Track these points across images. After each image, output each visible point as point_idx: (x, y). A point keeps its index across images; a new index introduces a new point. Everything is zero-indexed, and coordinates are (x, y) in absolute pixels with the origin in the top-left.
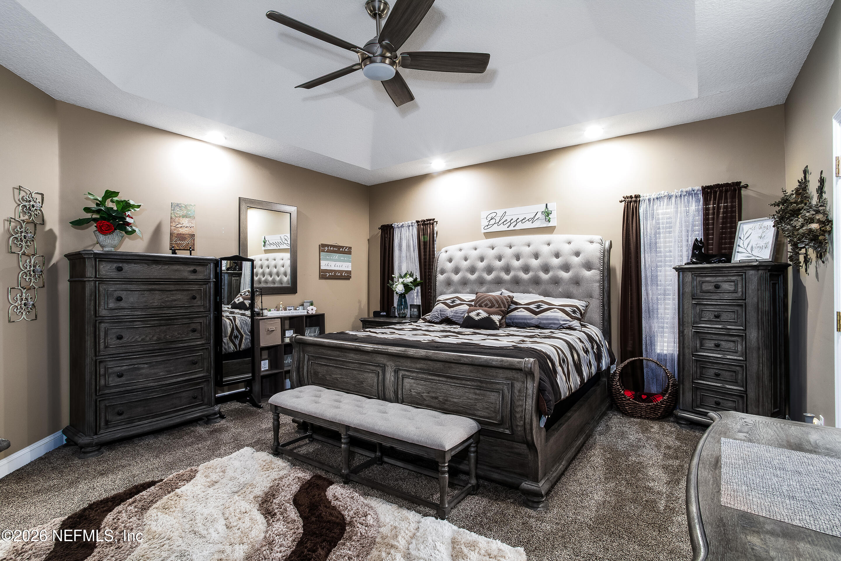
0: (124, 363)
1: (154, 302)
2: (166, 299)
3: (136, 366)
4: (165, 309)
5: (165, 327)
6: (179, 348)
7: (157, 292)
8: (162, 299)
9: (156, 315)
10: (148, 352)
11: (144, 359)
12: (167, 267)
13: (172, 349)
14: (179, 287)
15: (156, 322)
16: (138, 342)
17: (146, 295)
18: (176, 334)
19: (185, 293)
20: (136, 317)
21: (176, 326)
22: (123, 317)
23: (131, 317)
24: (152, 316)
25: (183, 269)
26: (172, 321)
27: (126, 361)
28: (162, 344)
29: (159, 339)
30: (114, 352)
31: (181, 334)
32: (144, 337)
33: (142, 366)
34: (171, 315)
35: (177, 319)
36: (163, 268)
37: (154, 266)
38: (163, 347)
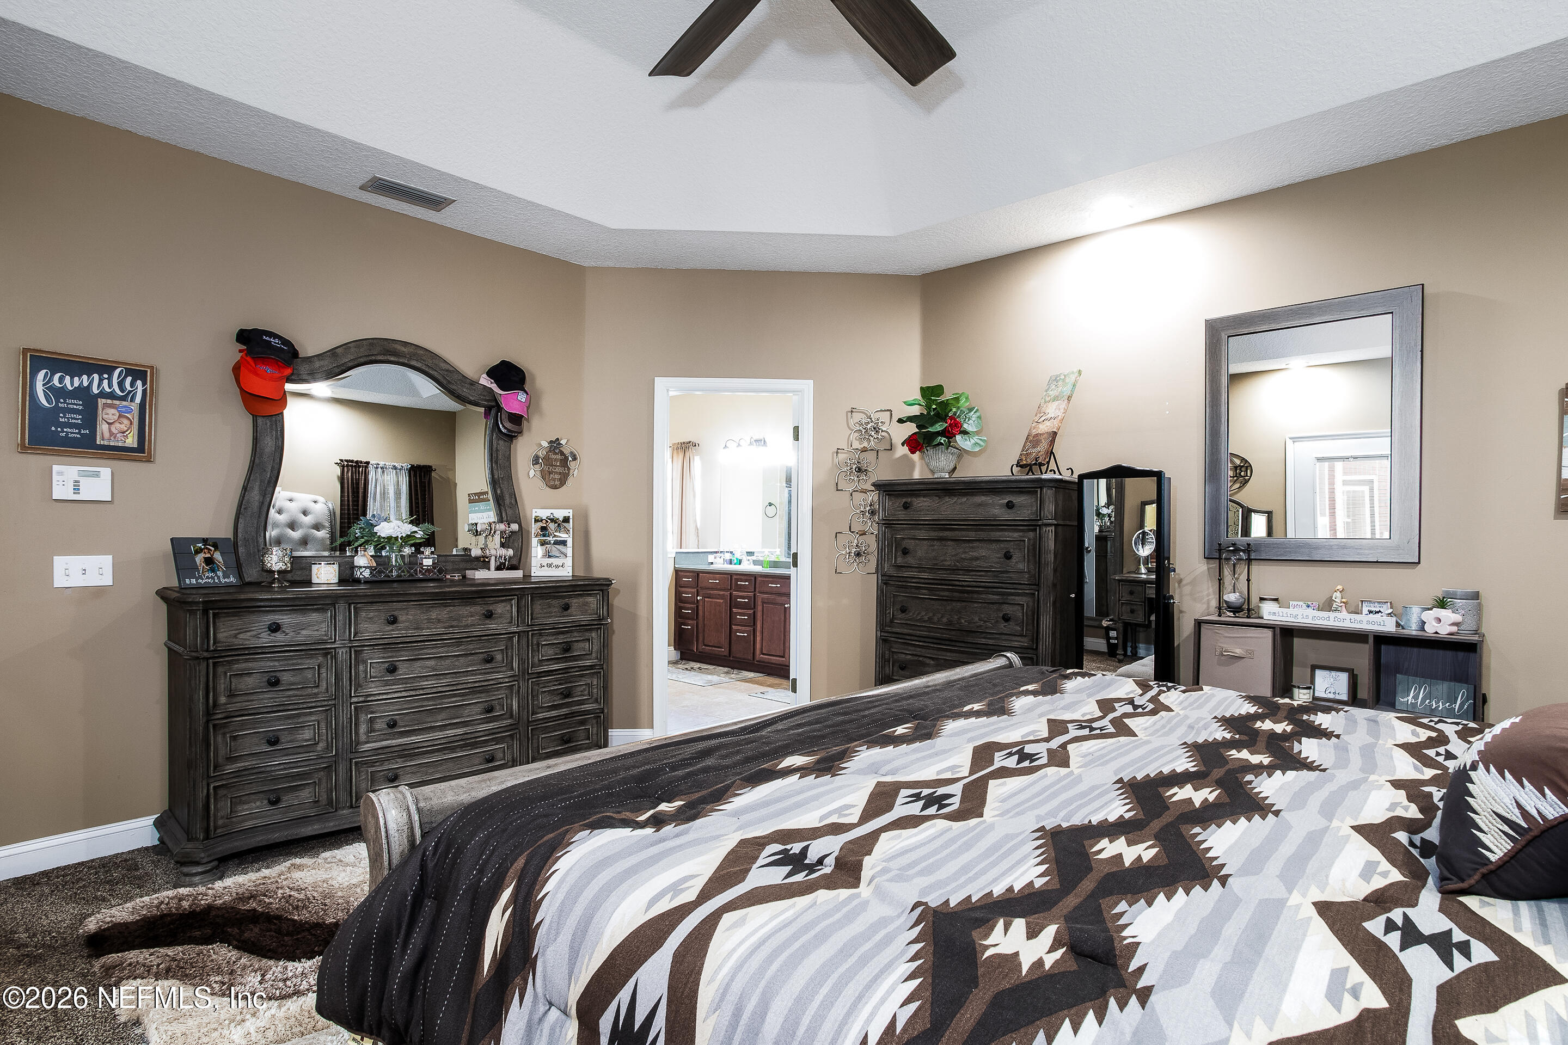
0: (909, 650)
1: (945, 560)
2: (963, 556)
3: (921, 659)
4: (961, 572)
5: (959, 604)
6: (979, 646)
7: (949, 543)
8: (957, 555)
9: (947, 582)
10: (935, 641)
11: (928, 651)
12: (964, 499)
13: (969, 645)
14: (982, 535)
15: (946, 593)
16: (924, 621)
17: (936, 547)
18: (976, 619)
19: (994, 546)
20: (923, 581)
21: (976, 605)
22: (909, 580)
23: (918, 580)
24: (942, 582)
25: (991, 501)
26: (971, 595)
27: (910, 648)
28: (954, 633)
29: (950, 623)
30: (898, 630)
31: (985, 622)
32: (931, 615)
33: (928, 661)
34: (966, 583)
35: (977, 592)
36: (959, 501)
37: (947, 499)
38: (954, 638)
